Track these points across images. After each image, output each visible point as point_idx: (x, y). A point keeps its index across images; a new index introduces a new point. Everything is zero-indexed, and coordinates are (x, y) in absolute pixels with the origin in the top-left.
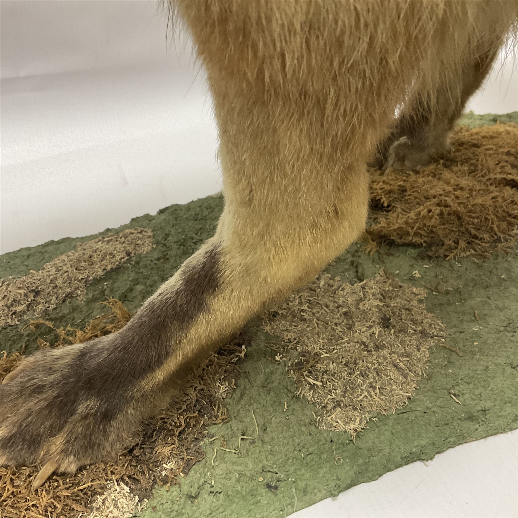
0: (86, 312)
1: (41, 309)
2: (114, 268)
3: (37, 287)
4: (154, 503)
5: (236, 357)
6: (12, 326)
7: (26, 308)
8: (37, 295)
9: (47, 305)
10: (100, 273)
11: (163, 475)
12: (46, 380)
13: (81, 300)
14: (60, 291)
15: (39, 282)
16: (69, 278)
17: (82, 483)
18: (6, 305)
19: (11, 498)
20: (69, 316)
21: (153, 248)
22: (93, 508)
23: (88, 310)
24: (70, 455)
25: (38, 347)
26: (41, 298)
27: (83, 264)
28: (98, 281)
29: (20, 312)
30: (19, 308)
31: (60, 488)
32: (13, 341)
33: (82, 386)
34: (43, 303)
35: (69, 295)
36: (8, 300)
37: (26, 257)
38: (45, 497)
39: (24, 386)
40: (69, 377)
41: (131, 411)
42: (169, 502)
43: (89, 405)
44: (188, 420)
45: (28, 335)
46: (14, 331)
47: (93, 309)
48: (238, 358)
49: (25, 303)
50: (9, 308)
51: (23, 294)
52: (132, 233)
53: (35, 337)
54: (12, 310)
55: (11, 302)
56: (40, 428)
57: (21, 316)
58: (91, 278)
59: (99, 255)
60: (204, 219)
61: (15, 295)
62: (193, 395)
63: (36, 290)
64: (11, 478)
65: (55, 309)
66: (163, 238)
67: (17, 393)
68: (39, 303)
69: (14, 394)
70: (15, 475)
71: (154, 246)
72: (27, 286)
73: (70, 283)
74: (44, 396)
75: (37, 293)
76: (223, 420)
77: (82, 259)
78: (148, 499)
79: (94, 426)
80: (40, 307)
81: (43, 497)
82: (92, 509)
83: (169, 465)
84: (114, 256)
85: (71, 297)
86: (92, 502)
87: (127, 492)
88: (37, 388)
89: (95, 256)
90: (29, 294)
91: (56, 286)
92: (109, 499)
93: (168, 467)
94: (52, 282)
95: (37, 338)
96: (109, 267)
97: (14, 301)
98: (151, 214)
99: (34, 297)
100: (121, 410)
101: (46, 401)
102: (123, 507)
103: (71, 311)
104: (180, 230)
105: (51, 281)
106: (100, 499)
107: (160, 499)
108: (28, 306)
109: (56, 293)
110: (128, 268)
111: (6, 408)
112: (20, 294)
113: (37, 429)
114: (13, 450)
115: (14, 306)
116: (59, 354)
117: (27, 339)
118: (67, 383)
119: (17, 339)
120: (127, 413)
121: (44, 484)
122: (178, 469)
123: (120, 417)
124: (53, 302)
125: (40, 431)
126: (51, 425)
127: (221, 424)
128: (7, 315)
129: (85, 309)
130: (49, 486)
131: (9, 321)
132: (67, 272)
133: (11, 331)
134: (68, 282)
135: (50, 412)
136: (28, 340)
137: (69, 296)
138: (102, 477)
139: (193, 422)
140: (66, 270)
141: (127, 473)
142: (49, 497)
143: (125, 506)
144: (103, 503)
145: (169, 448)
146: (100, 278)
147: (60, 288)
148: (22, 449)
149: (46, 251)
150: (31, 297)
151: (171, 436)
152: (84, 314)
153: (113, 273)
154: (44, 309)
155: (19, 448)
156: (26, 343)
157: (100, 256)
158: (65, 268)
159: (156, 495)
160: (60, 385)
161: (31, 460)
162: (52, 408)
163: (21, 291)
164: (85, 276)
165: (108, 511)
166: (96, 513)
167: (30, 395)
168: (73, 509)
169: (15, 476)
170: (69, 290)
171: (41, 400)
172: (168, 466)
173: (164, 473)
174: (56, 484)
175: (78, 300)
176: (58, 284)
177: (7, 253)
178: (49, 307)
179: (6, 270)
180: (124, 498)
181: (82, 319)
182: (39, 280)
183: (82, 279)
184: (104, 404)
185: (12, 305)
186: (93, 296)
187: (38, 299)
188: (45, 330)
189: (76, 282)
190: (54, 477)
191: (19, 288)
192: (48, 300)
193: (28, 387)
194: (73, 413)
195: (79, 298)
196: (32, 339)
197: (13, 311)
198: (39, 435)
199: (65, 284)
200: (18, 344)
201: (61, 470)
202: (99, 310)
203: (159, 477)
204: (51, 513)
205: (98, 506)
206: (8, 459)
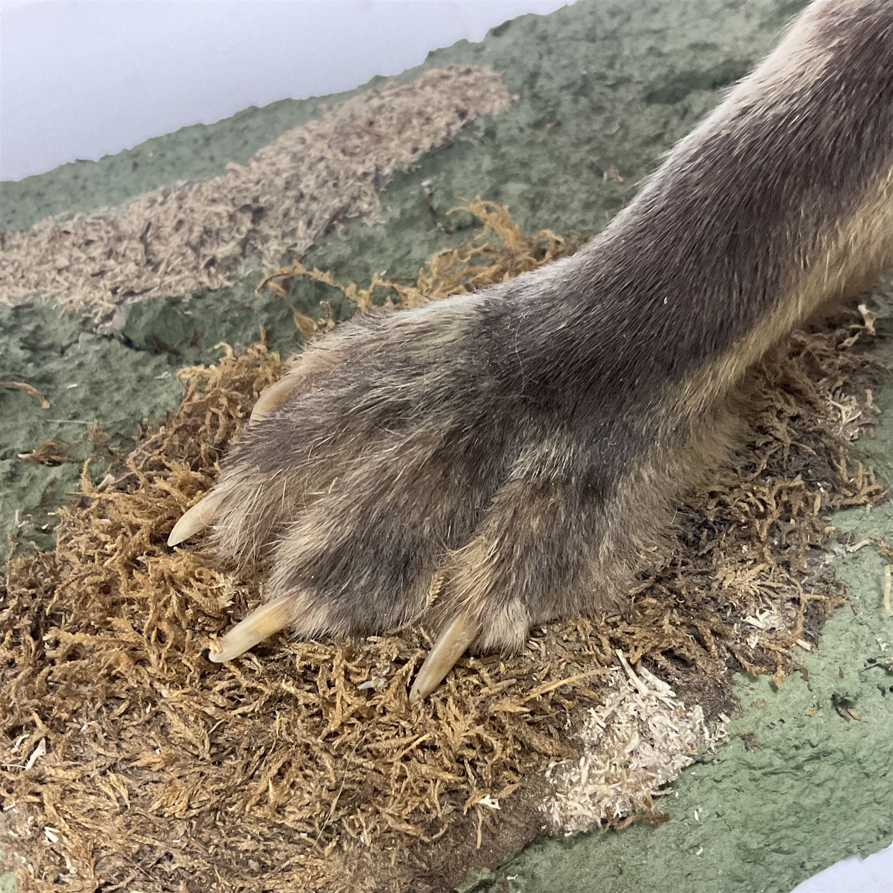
0: (395, 251)
1: (277, 251)
2: (438, 146)
3: (256, 200)
4: (746, 725)
5: (853, 335)
6: (216, 291)
7: (238, 250)
8: (260, 218)
9: (289, 241)
10: (407, 157)
11: (753, 646)
12: (408, 390)
13: (375, 225)
14: (314, 206)
15: (259, 187)
16: (332, 173)
17: (540, 676)
18: (188, 244)
19: (353, 725)
20: (355, 262)
21: (513, 102)
22: (583, 745)
23: (398, 248)
24: (511, 598)
25: (297, 335)
26: (271, 227)
27: (356, 141)
28: (404, 178)
29: (226, 258)
30: (222, 251)
31: (484, 690)
32: (233, 322)
33: (525, 401)
34: (276, 237)
35: (340, 215)
36: (191, 231)
37: (201, 142)
38: (456, 719)
39: (345, 410)
40: (474, 380)
41: (648, 472)
42: (789, 721)
43: (548, 454)
44: (785, 498)
45: (267, 308)
46: (227, 302)
47: (408, 245)
48: (856, 337)
49: (233, 238)
50: (195, 249)
51: (225, 214)
52: (445, 77)
53: (283, 312)
54: (204, 256)
55: (201, 236)
56: (422, 523)
57: (229, 269)
58: (387, 171)
59: (391, 119)
60: (612, 36)
61: (208, 218)
62: (781, 429)
63: (255, 206)
64: (346, 670)
65: (312, 248)
66: (525, 83)
67: (332, 428)
68: (266, 239)
69: (321, 432)
70: (354, 659)
71: (516, 97)
72: (230, 196)
73: (335, 185)
74: (417, 432)
75: (258, 213)
76: (870, 495)
77: (348, 129)
78: (728, 715)
79: (568, 515)
80: (273, 245)
81: (451, 719)
82: (579, 746)
83: (761, 617)
84: (428, 120)
85: (345, 220)
86: (574, 728)
87: (669, 697)
88: (386, 411)
89: (382, 121)
90: (239, 215)
91: (302, 196)
92: (623, 718)
93: (761, 626)
94: (288, 186)
95: (290, 315)
96: (426, 144)
97: (207, 231)
98: (470, 41)
99: (253, 222)
100: (624, 471)
101: (425, 445)
102: (665, 739)
103: (357, 248)
104: (564, 62)
105: (288, 183)
106: (596, 718)
107: (759, 713)
108: (244, 244)
109: (305, 212)
110: (469, 145)
111: (302, 473)
112: (218, 215)
113: (414, 527)
114: (346, 591)
115: (208, 245)
116: (422, 320)
117: (265, 316)
118: (475, 395)
119: (242, 319)
120: (639, 478)
121: (444, 682)
122: (791, 628)
123: (623, 488)
124: (300, 233)
125: (422, 532)
126: (452, 513)
127: (869, 506)
128: (195, 268)
129: (390, 245)
130: (458, 687)
131: (205, 279)
132: (322, 159)
133: (218, 300)
134: (330, 184)
135: (446, 475)
136: (270, 321)
137: (341, 217)
138: (590, 656)
139: (798, 504)
140: (319, 154)
141: (664, 645)
142: (469, 721)
143: (673, 735)
144: (607, 729)
145: (754, 572)
146: (409, 169)
147: (314, 198)
148: (372, 585)
149: (246, 127)
150: (246, 224)
151: (748, 538)
152: (390, 256)
153: (438, 157)
154: (283, 250)
155: (362, 582)
156: (265, 325)
157: (394, 122)
158: (314, 153)
159: (745, 703)
160: (454, 401)
161: (395, 617)
162: (450, 466)
163: (220, 208)
164: (369, 166)
165: (627, 750)
166: (592, 757)
167: (370, 434)
168: (531, 749)
169: (355, 663)
170: (336, 203)
171: (412, 443)
172: (762, 621)
173: (753, 641)
174: (474, 679)
175: (362, 225)
176: (305, 191)
177: (150, 140)
178: (295, 245)
179: (163, 170)
180: (665, 712)
181: (388, 267)
182: (258, 183)
183: (365, 174)
184: (584, 451)
185: (202, 243)
186: (403, 213)
187: (264, 227)
188: (307, 295)
189: (351, 181)
190: (472, 662)
191: (214, 201)
192: (288, 229)
193: (360, 410)
194: (502, 478)
195: (365, 220)
196: (278, 318)
197: (208, 259)
198: (419, 544)
199: (325, 190)
200: (245, 329)
201: (488, 641)
202: (426, 246)
203: (741, 651)
204: (472, 764)
205: (595, 739)
206: (333, 618)
